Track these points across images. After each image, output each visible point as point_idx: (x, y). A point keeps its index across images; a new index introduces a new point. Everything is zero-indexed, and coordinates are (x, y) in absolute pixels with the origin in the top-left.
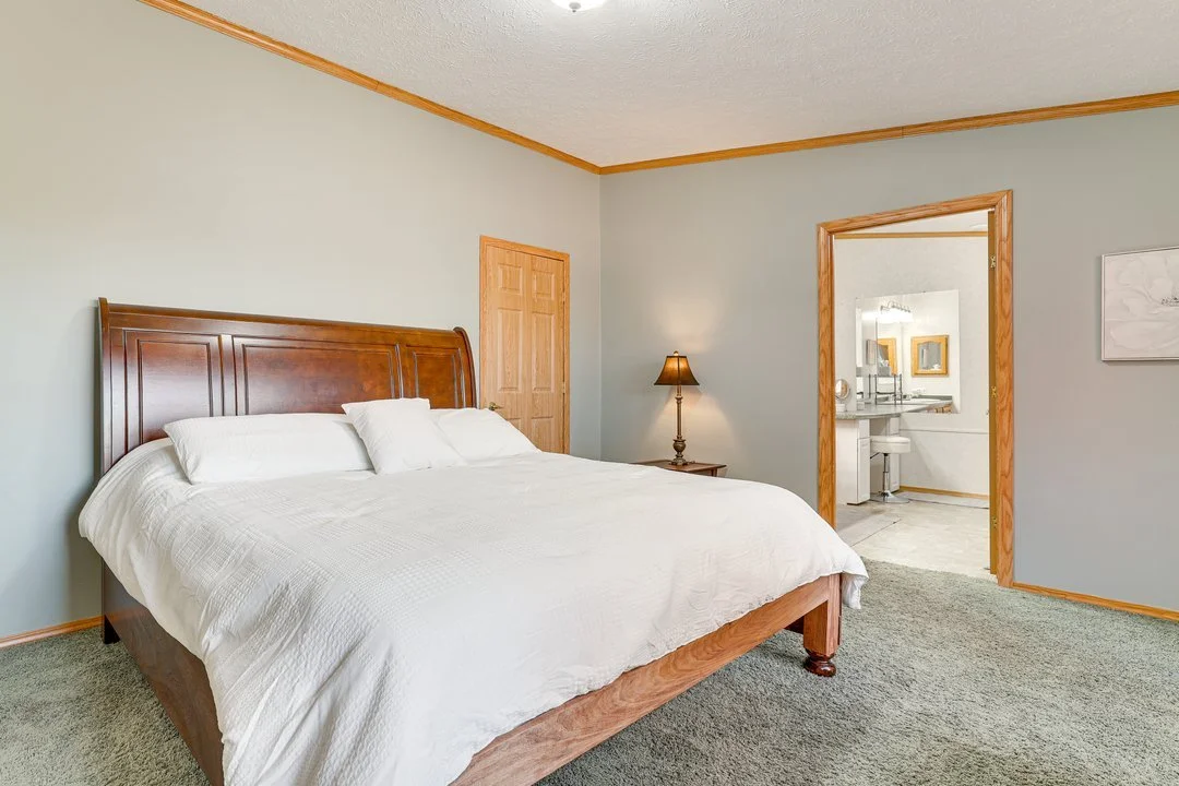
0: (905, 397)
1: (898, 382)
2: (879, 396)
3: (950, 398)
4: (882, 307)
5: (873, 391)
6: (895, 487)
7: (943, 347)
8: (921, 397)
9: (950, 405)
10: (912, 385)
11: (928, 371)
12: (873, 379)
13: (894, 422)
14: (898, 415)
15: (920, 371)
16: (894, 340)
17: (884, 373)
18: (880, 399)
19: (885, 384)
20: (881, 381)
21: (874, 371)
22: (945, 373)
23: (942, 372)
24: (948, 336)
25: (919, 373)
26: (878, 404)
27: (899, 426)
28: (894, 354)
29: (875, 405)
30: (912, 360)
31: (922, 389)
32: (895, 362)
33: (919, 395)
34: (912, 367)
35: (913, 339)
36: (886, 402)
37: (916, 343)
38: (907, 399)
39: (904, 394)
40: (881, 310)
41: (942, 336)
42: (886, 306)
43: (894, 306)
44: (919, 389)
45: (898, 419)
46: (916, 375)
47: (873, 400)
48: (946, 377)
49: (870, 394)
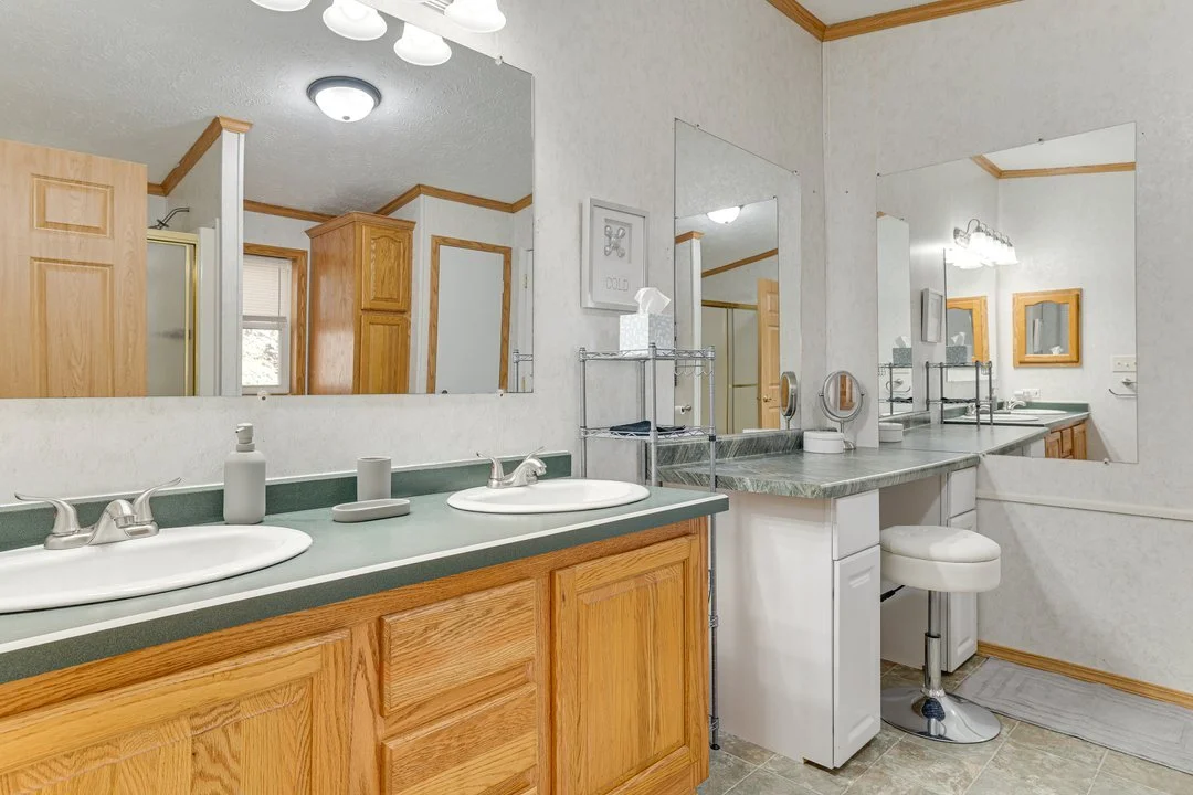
0: (1001, 406)
1: (984, 377)
2: (947, 407)
3: (1084, 407)
4: (956, 232)
5: (935, 395)
6: (961, 650)
7: (1071, 307)
8: (1030, 405)
9: (1083, 421)
10: (1015, 384)
11: (1045, 357)
12: (935, 373)
13: (960, 483)
14: (974, 463)
15: (1030, 357)
16: (983, 301)
17: (956, 359)
18: (950, 411)
19: (960, 382)
20: (953, 375)
21: (939, 355)
22: (1075, 359)
23: (1069, 359)
24: (1081, 290)
25: (1027, 360)
26: (946, 423)
27: (977, 499)
28: (983, 326)
29: (940, 425)
30: (1015, 335)
31: (1032, 390)
32: (985, 341)
33: (1027, 403)
34: (1014, 350)
35: (1016, 298)
36: (963, 418)
37: (1022, 304)
38: (1005, 410)
39: (999, 401)
40: (955, 237)
41: (1069, 291)
42: (963, 228)
43: (978, 229)
44: (1026, 390)
45: (972, 471)
46: (1022, 363)
47: (934, 414)
48: (1076, 367)
49: (928, 402)
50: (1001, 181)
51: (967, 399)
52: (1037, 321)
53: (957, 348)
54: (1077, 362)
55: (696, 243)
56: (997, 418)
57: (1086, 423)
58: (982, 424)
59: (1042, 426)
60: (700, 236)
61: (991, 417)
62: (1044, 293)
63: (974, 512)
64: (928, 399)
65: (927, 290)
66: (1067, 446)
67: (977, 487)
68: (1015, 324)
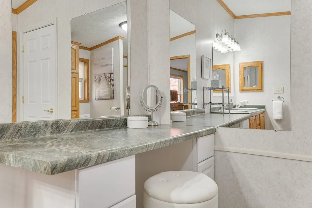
0: (235, 107)
2: (213, 106)
3: (264, 107)
4: (217, 35)
5: (207, 101)
7: (260, 67)
8: (245, 106)
9: (264, 112)
10: (240, 98)
11: (251, 88)
12: (207, 92)
13: (204, 143)
15: (245, 88)
16: (229, 66)
17: (215, 88)
18: (214, 108)
19: (217, 97)
21: (209, 84)
22: (261, 88)
23: (259, 88)
24: (263, 62)
25: (244, 89)
26: (212, 113)
27: (214, 150)
28: (229, 76)
29: (210, 114)
30: (240, 80)
31: (246, 101)
32: (230, 82)
33: (244, 106)
34: (240, 85)
35: (241, 64)
36: (220, 111)
37: (243, 67)
38: (236, 108)
39: (234, 105)
40: (217, 37)
41: (259, 62)
42: (220, 34)
43: (226, 34)
44: (244, 101)
45: (212, 136)
46: (243, 90)
47: (207, 109)
48: (262, 92)
49: (204, 104)
50: (236, 20)
51: (220, 103)
52: (248, 76)
53: (215, 81)
54: (262, 90)
55: (121, 41)
56: (231, 111)
57: (265, 112)
58: (225, 113)
59: (248, 114)
60: (123, 38)
61: (229, 111)
62: (250, 63)
63: (213, 157)
64: (204, 103)
65: (204, 56)
66: (258, 122)
67: (215, 144)
68: (240, 75)
